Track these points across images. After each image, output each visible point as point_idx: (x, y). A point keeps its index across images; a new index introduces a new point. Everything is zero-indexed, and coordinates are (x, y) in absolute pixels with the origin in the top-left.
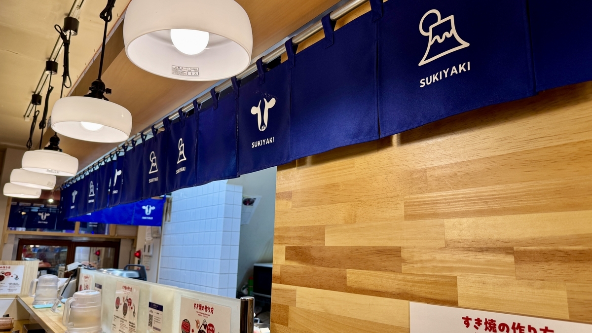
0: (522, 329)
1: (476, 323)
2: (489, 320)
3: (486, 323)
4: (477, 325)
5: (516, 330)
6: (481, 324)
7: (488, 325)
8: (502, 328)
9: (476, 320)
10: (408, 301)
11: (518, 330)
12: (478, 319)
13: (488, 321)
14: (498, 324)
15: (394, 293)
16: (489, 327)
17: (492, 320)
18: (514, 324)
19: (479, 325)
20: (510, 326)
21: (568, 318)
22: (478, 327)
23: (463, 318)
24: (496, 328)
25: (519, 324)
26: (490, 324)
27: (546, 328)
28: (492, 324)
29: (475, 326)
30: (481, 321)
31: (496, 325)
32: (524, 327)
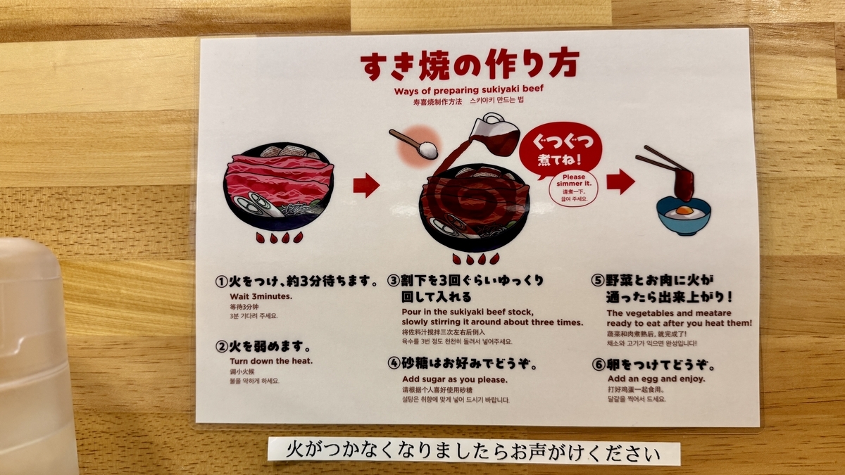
0: (510, 60)
1: (398, 66)
2: (432, 54)
3: (423, 63)
4: (399, 71)
5: (496, 65)
6: (411, 66)
7: (428, 66)
8: (462, 66)
9: (397, 58)
10: (193, 38)
11: (502, 64)
12: (405, 54)
13: (428, 55)
14: (452, 59)
15: (146, 23)
16: (431, 69)
17: (439, 53)
18: (493, 52)
19: (405, 70)
20: (482, 59)
21: (609, 22)
22: (403, 74)
23: (363, 59)
24: (447, 68)
25: (503, 51)
26: (433, 62)
27: (564, 49)
28: (439, 62)
29: (395, 75)
30: (411, 58)
31: (448, 62)
32: (515, 56)
